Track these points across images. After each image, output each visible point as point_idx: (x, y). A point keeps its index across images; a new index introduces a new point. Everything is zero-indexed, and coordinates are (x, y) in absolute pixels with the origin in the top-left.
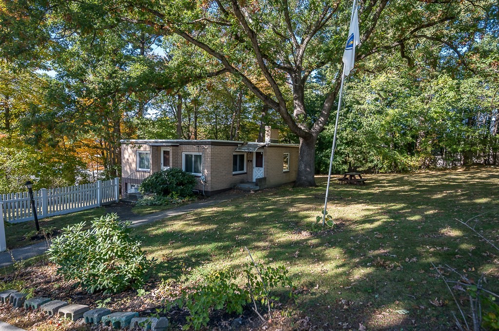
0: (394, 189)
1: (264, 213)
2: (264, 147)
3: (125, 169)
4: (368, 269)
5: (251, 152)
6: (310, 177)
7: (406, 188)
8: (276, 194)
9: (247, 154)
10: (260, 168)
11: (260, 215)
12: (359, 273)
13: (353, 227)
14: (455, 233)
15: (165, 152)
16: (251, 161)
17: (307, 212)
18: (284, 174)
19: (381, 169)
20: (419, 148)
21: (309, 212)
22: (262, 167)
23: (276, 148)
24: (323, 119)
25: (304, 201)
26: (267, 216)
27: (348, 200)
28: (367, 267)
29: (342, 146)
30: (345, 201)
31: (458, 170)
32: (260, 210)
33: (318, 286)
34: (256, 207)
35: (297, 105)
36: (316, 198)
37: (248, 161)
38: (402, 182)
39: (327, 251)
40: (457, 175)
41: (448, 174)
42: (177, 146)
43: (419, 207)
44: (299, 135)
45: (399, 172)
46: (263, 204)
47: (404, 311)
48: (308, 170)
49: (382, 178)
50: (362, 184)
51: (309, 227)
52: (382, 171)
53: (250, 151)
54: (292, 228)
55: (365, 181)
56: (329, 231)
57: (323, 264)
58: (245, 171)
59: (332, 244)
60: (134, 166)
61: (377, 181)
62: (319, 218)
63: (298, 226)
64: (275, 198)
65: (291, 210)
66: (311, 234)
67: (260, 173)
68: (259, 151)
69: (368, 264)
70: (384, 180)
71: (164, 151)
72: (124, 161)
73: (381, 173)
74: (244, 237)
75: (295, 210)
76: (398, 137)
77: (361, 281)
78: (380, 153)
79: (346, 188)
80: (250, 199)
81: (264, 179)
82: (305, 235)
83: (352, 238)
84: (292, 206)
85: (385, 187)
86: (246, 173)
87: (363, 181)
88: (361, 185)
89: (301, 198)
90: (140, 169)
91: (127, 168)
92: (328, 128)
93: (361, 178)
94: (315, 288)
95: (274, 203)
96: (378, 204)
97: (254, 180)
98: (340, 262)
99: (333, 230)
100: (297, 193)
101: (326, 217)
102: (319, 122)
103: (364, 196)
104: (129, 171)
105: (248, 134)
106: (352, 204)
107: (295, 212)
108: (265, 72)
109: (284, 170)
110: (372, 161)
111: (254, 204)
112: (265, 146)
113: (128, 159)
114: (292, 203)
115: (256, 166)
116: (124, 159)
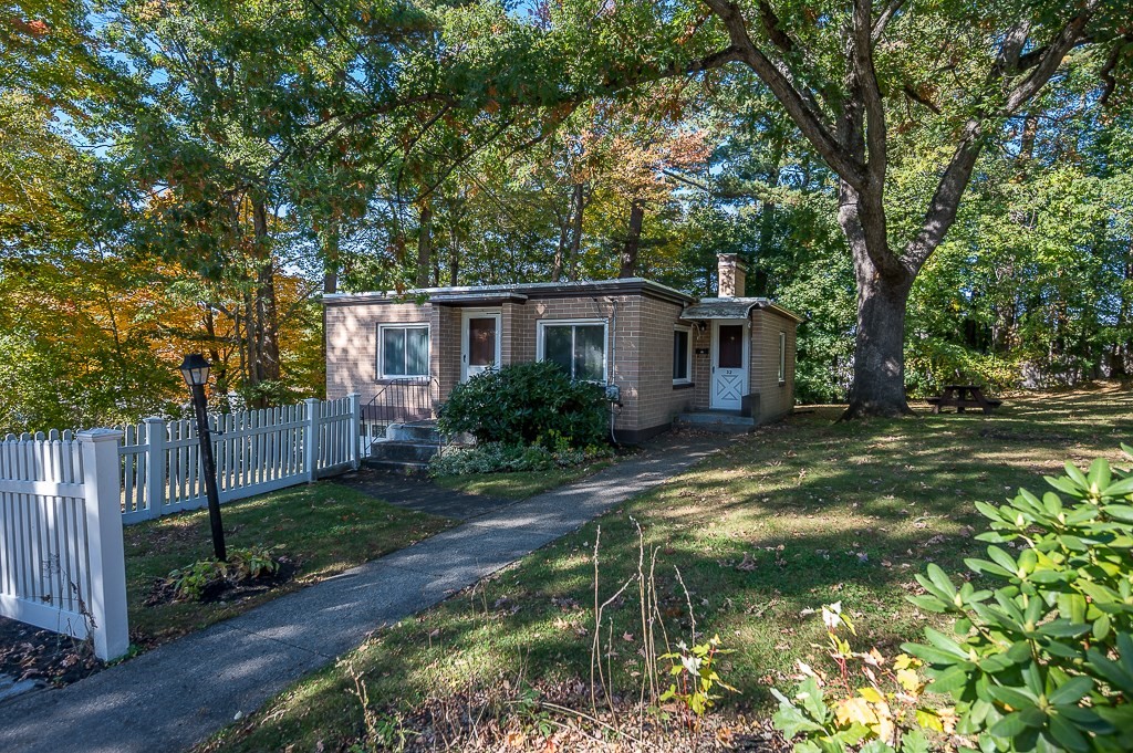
3: (337, 379)
9: (695, 330)
10: (735, 371)
15: (474, 323)
16: (707, 351)
18: (780, 391)
22: (740, 366)
24: (938, 227)
42: (522, 301)
58: (689, 378)
60: (365, 369)
71: (471, 320)
72: (332, 357)
81: (757, 398)
86: (692, 385)
90: (385, 377)
91: (341, 376)
97: (715, 404)
102: (926, 236)
104: (348, 383)
109: (780, 380)
112: (756, 306)
113: (345, 351)
115: (721, 366)
116: (333, 348)
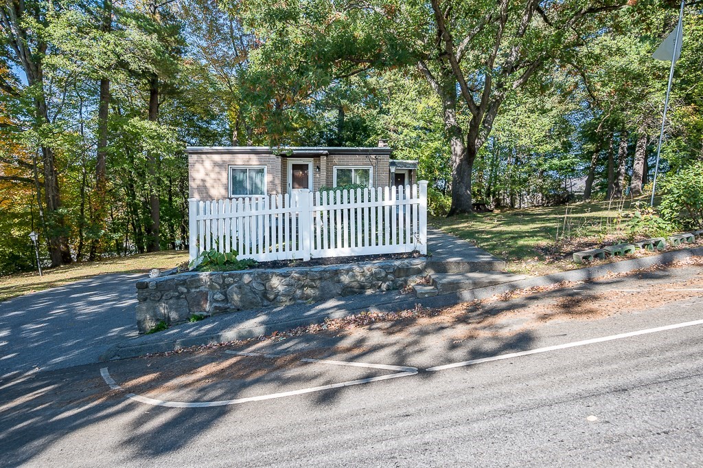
60: (219, 191)
71: (294, 165)
72: (193, 184)
113: (203, 181)
116: (194, 179)
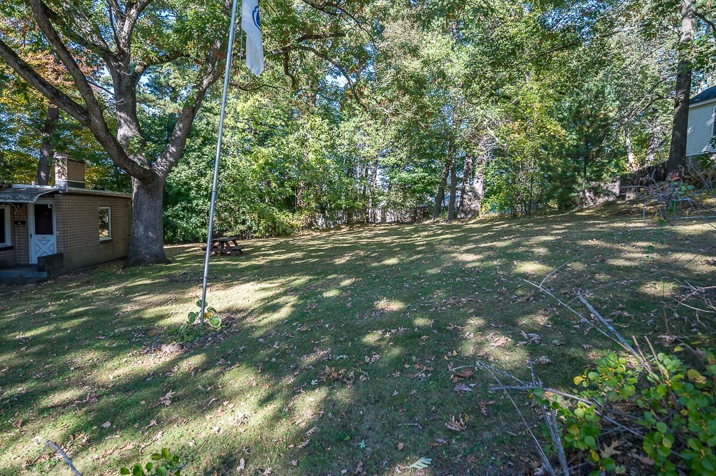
0: (283, 257)
1: (66, 325)
2: (52, 194)
4: (317, 391)
5: (21, 204)
6: (155, 248)
7: (299, 254)
8: (88, 283)
9: (13, 209)
10: (48, 237)
11: (57, 330)
12: (308, 405)
13: (251, 321)
14: (396, 306)
16: (24, 223)
17: (163, 308)
18: (102, 246)
19: (255, 232)
20: (301, 203)
21: (166, 307)
22: (51, 233)
23: (83, 198)
24: (174, 150)
25: (149, 289)
26: (75, 329)
27: (226, 279)
28: (314, 389)
29: (199, 199)
30: (222, 280)
31: (343, 230)
32: (55, 320)
33: (242, 461)
34: (44, 315)
35: (122, 121)
36: (172, 281)
37: (16, 222)
38: (290, 248)
39: (227, 376)
40: (343, 235)
41: (333, 235)
43: (329, 277)
44: (131, 172)
45: (279, 235)
46: (60, 305)
47: (423, 460)
48: (150, 234)
49: (260, 244)
50: (239, 253)
51: (173, 334)
52: (257, 234)
53: (20, 201)
54: (140, 344)
55: (243, 248)
56: (215, 336)
57: (232, 405)
58: (8, 243)
59: (231, 359)
61: (258, 249)
62: (192, 316)
63: (150, 337)
64: (89, 290)
65: (128, 308)
66: (182, 347)
67: (48, 245)
68: (43, 202)
69: (313, 383)
70: (264, 246)
73: (256, 237)
74: (21, 389)
75: (137, 308)
76: (275, 188)
77: (320, 422)
78: (253, 210)
79: (218, 261)
80: (27, 300)
81: (59, 256)
82: (169, 352)
83: (261, 340)
84: (128, 301)
85: (270, 255)
86: (11, 248)
87: (240, 250)
88: (237, 255)
89: (144, 284)
92: (177, 170)
93: (236, 244)
94: (238, 469)
95: (87, 301)
96: (273, 279)
97: (34, 261)
98: (263, 391)
99: (221, 332)
100: (134, 276)
101: (206, 311)
102: (168, 155)
103: (248, 270)
105: (9, 173)
106: (235, 285)
107: (137, 311)
108: (52, 38)
109: (101, 239)
110: (244, 222)
111: (38, 308)
112: (56, 192)
114: (127, 295)
115: (37, 233)
